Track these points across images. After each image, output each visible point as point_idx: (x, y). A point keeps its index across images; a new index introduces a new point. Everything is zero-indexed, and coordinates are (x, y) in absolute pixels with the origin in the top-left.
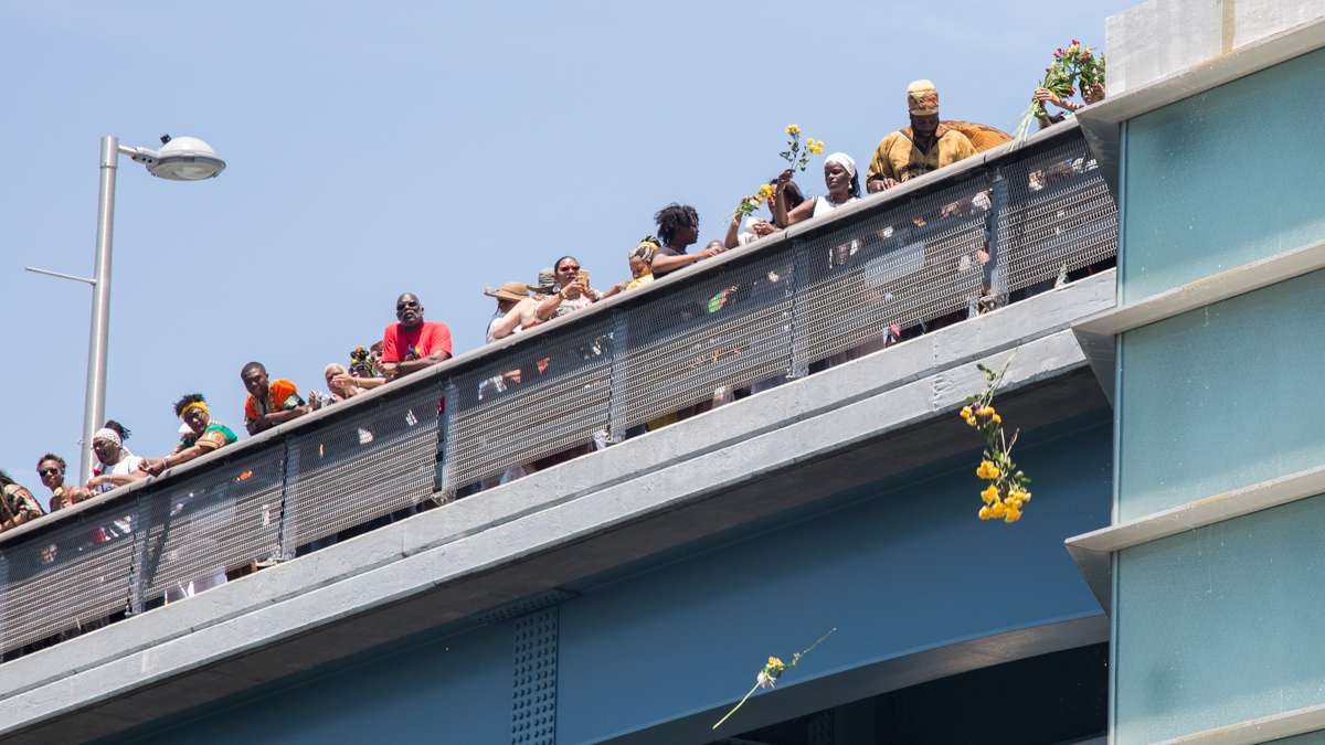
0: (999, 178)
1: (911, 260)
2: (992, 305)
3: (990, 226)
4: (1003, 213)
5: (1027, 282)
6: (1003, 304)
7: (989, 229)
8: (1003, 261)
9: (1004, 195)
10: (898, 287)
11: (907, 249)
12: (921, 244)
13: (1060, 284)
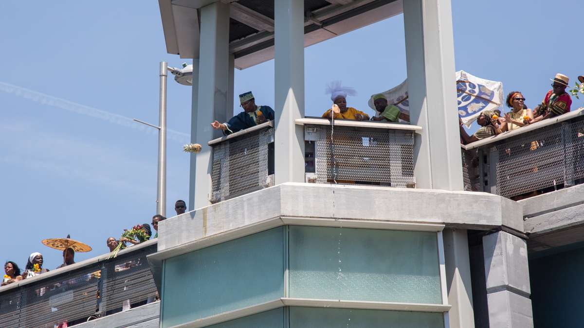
0: (104, 267)
1: (68, 297)
2: (99, 315)
3: (100, 285)
4: (105, 281)
5: (113, 307)
6: (104, 316)
7: (99, 287)
8: (104, 299)
9: (105, 274)
10: (61, 307)
11: (66, 293)
12: (72, 291)
13: (127, 308)
